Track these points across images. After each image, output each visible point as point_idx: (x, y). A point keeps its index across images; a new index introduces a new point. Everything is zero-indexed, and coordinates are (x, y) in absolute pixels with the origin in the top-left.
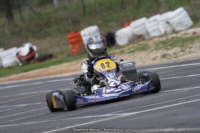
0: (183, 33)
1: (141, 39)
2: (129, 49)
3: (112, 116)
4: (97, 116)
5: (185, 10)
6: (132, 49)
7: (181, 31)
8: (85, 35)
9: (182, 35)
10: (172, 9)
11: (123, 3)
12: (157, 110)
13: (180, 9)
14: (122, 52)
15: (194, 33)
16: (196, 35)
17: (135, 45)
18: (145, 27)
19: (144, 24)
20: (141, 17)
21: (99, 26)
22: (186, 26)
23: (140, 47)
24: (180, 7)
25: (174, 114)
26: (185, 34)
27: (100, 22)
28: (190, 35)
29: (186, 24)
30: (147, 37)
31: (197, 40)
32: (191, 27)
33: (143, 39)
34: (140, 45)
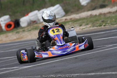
0: (59, 19)
1: (35, 23)
2: (28, 29)
3: (17, 68)
4: (9, 68)
5: (61, 6)
6: (30, 29)
7: (58, 18)
8: (2, 21)
9: (59, 20)
10: (53, 5)
11: (24, 2)
12: (44, 64)
13: (58, 6)
14: (24, 31)
15: (66, 19)
16: (67, 21)
17: (32, 27)
18: (37, 16)
19: (36, 14)
20: (35, 10)
21: (10, 15)
22: (61, 15)
23: (34, 27)
24: (57, 4)
25: (54, 66)
26: (61, 20)
27: (10, 13)
28: (63, 21)
29: (61, 14)
30: (38, 22)
31: (67, 24)
32: (64, 16)
33: (36, 23)
34: (34, 26)
